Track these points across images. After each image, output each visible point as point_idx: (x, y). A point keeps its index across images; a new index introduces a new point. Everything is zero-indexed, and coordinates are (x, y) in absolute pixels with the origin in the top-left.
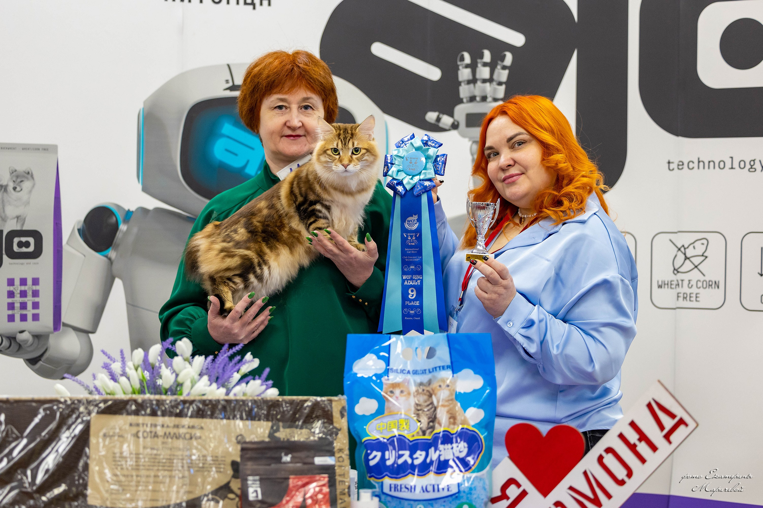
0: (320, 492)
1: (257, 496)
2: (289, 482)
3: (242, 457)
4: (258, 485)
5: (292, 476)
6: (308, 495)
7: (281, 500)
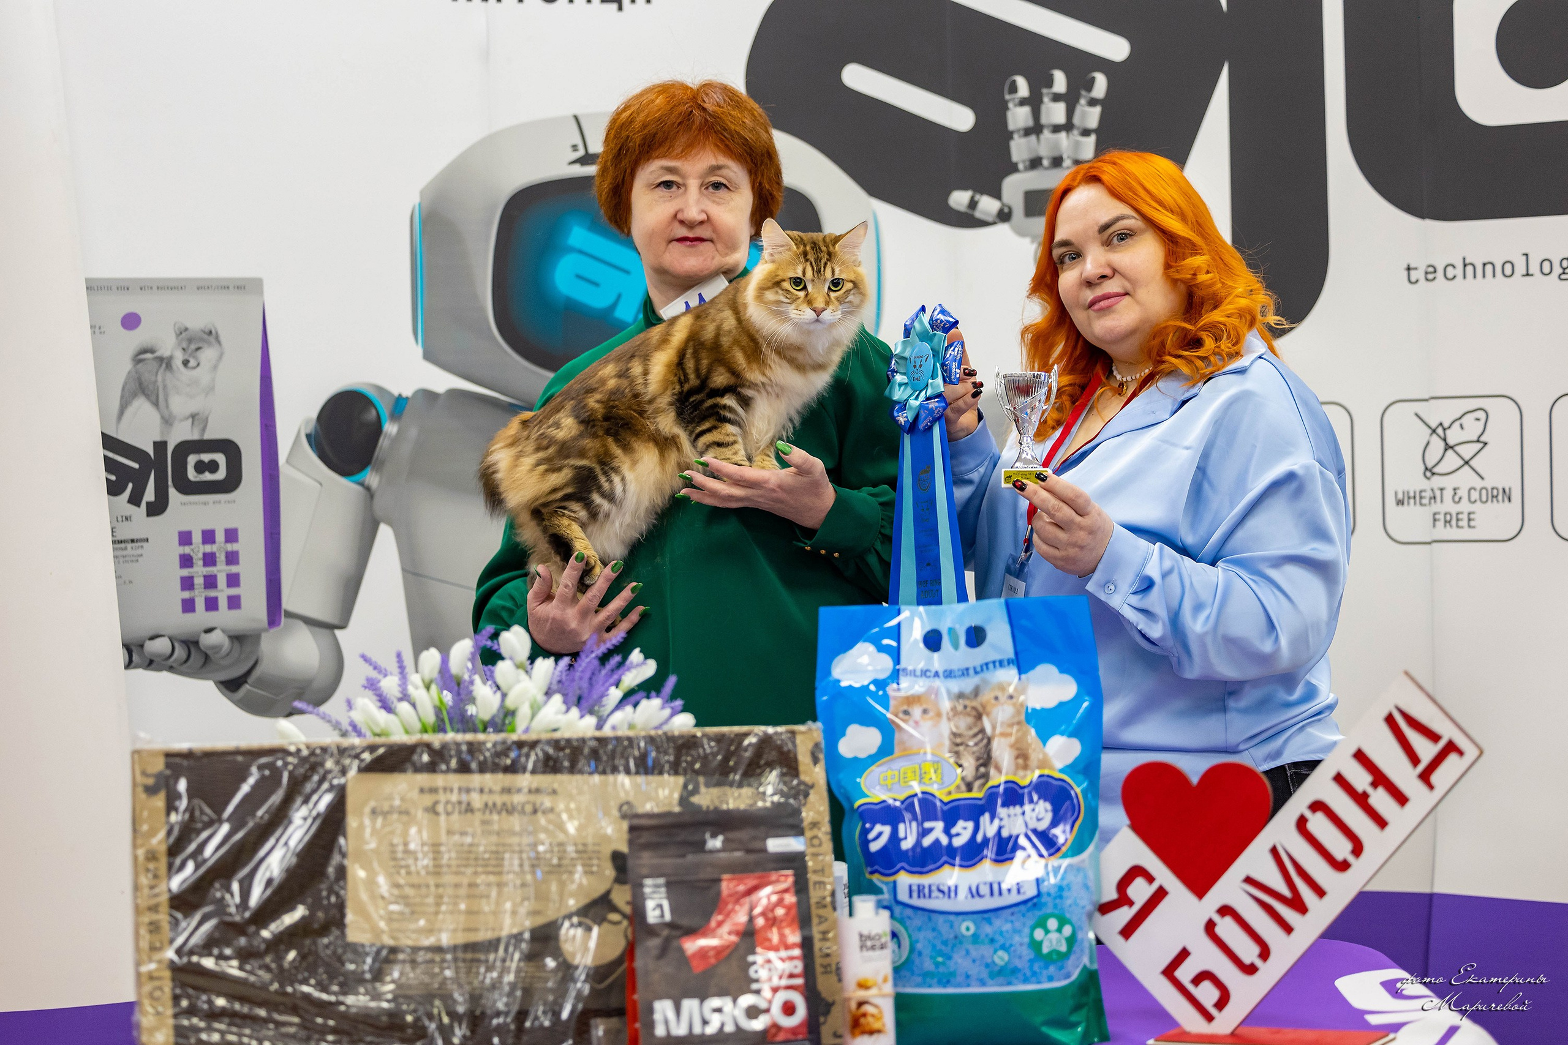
0: (780, 902)
1: (662, 916)
2: (720, 887)
3: (631, 843)
4: (664, 895)
5: (725, 876)
6: (758, 910)
7: (708, 920)
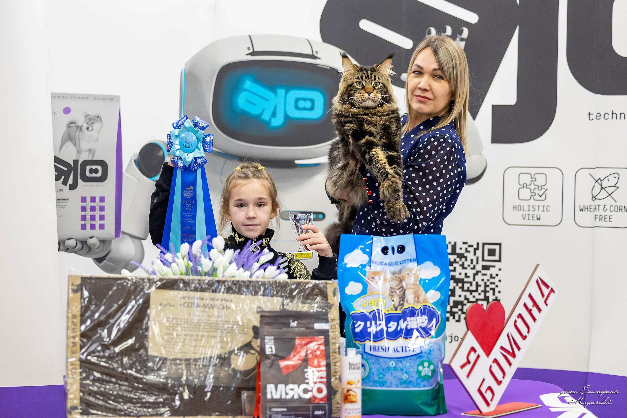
0: (318, 348)
1: (272, 351)
2: (295, 341)
3: (261, 322)
4: (273, 343)
5: (297, 337)
6: (309, 352)
7: (290, 354)
